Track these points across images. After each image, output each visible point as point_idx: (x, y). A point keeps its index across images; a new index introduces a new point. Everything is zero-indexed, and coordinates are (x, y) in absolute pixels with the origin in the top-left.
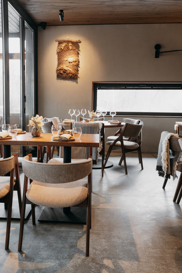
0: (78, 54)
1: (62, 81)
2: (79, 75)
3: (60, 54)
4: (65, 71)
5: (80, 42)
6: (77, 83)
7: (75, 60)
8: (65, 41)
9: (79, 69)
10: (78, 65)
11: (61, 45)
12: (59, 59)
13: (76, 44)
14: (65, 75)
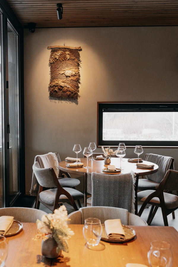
0: (79, 65)
1: (57, 101)
2: (79, 94)
3: (54, 65)
4: (61, 88)
5: (81, 50)
6: (77, 103)
7: (74, 73)
8: (60, 49)
9: (79, 85)
10: (78, 81)
11: (56, 53)
12: (52, 72)
13: (75, 53)
14: (60, 93)
